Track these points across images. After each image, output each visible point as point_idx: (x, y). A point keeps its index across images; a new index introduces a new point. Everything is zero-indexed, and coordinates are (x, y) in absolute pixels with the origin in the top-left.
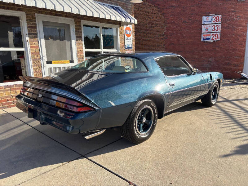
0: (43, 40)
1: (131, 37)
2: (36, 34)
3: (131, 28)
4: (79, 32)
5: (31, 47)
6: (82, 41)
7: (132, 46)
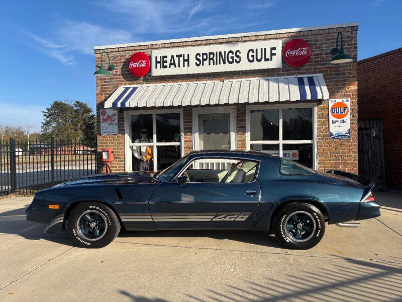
0: (197, 135)
1: (348, 118)
2: (191, 128)
3: (348, 104)
4: (241, 120)
5: (185, 141)
6: (245, 132)
7: (349, 133)
